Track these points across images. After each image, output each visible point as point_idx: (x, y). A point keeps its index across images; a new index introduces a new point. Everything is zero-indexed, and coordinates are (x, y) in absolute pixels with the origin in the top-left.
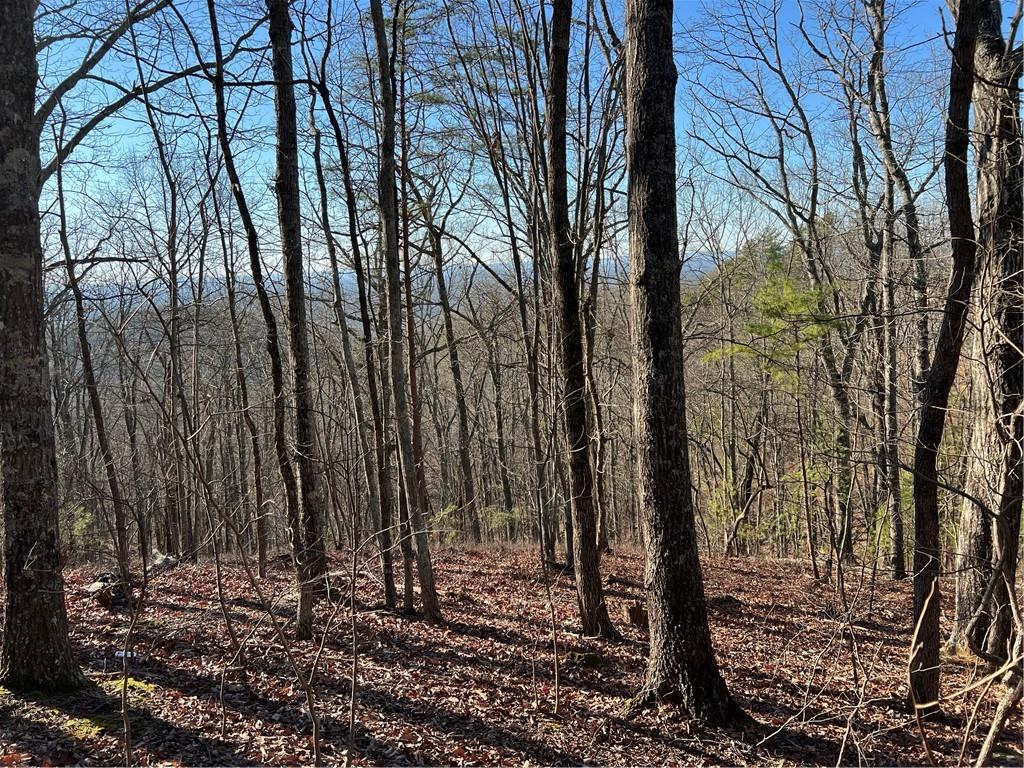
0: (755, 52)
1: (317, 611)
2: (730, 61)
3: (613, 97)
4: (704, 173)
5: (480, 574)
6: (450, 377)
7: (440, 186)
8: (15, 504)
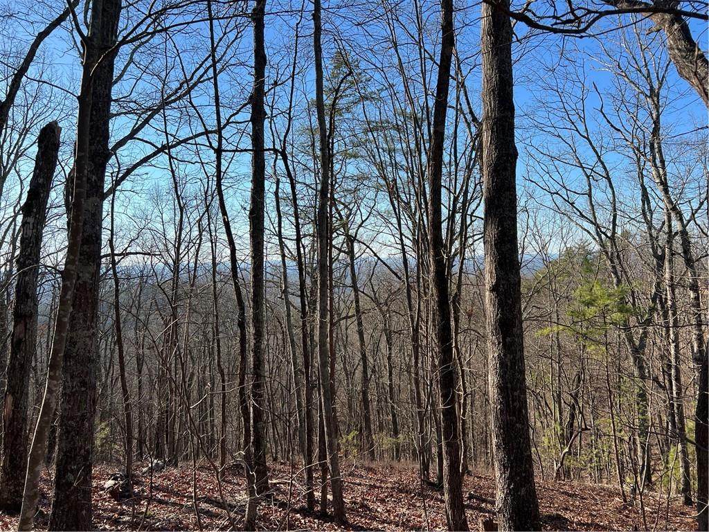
0: (569, 125)
1: (259, 510)
2: (552, 130)
3: (473, 156)
4: (535, 203)
5: (374, 487)
6: (357, 337)
7: (355, 209)
8: (66, 429)
